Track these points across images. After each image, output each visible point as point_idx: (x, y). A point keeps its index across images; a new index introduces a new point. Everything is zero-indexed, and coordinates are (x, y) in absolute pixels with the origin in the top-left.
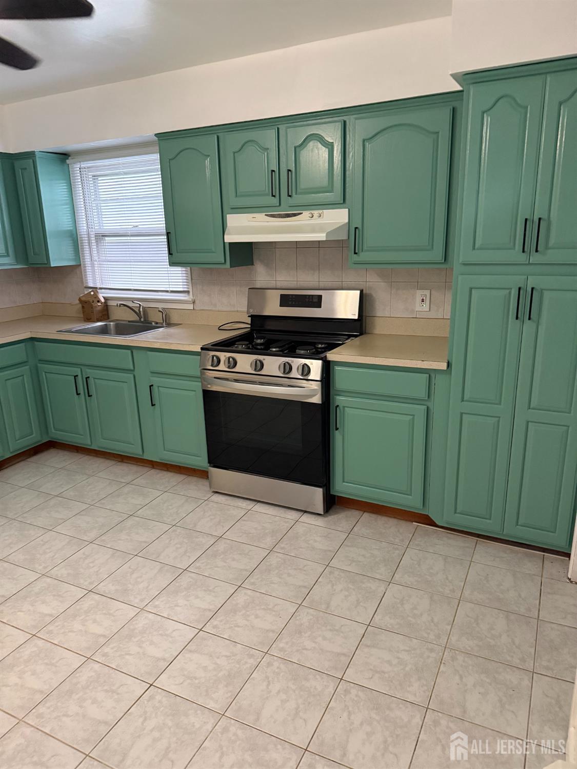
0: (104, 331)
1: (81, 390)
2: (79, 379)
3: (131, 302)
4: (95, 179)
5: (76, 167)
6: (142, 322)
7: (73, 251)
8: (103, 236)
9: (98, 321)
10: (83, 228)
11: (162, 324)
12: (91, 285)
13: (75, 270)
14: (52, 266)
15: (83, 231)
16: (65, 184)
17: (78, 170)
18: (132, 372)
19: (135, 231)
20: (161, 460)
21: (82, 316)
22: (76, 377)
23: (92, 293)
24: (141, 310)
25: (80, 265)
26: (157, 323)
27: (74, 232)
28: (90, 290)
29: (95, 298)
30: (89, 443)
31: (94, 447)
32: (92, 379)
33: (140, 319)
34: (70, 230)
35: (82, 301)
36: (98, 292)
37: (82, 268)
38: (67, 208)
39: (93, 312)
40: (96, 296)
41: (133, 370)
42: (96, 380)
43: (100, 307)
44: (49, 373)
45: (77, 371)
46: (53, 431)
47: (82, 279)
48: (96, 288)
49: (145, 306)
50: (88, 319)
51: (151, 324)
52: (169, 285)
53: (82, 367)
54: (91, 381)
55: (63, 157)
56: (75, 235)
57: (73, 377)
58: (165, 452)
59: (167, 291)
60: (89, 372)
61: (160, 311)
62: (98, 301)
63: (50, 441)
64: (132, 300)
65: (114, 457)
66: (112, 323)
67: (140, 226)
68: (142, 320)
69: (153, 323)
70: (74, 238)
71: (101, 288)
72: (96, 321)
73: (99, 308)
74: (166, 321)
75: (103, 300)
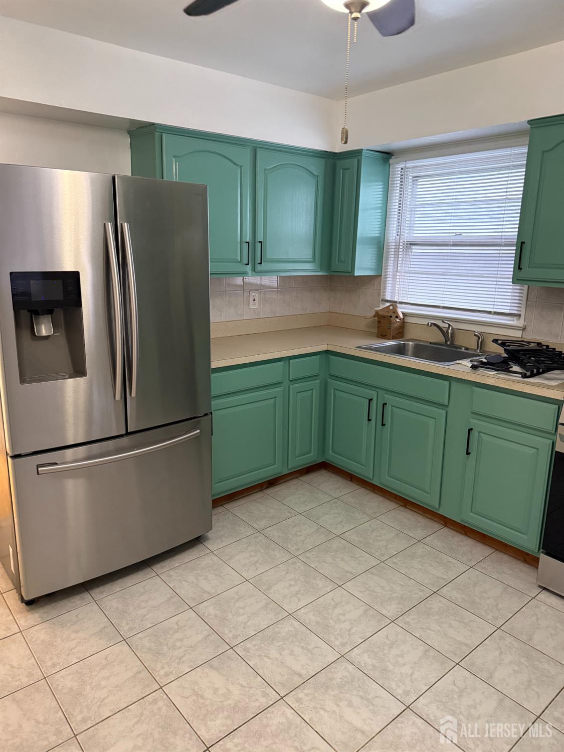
0: (400, 351)
1: (373, 417)
2: (374, 403)
3: (441, 321)
4: (414, 180)
5: (397, 167)
6: (448, 346)
7: (376, 260)
8: (411, 244)
9: (394, 338)
10: (392, 235)
11: (475, 350)
12: (388, 298)
13: (375, 280)
14: (356, 275)
15: (391, 238)
16: (381, 187)
17: (399, 171)
18: (444, 408)
19: (458, 239)
20: (462, 521)
21: (376, 331)
22: (370, 400)
23: (391, 308)
24: (450, 331)
25: (381, 275)
26: (467, 349)
27: (382, 239)
28: (388, 304)
29: (394, 313)
30: (371, 476)
31: (375, 482)
32: (390, 406)
33: (446, 341)
34: (378, 237)
35: (380, 315)
36: (397, 307)
37: (382, 279)
38: (379, 213)
39: (390, 329)
40: (395, 312)
41: (447, 406)
42: (393, 408)
43: (398, 323)
44: (337, 390)
45: (373, 394)
46: (331, 452)
47: (379, 291)
48: (396, 302)
49: (454, 327)
50: (383, 336)
51: (461, 349)
52: (494, 305)
53: (380, 391)
54: (388, 408)
55: (387, 156)
56: (382, 243)
57: (368, 400)
58: (471, 514)
59: (489, 313)
60: (388, 398)
61: (475, 335)
62: (397, 317)
63: (324, 462)
64: (443, 319)
65: (396, 499)
66: (411, 343)
67: (464, 234)
68: (449, 343)
69: (463, 348)
70: (380, 246)
71: (401, 303)
72: (391, 338)
73: (397, 325)
74: (481, 349)
75: (401, 316)
